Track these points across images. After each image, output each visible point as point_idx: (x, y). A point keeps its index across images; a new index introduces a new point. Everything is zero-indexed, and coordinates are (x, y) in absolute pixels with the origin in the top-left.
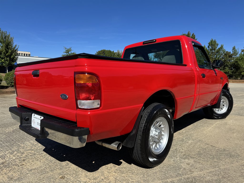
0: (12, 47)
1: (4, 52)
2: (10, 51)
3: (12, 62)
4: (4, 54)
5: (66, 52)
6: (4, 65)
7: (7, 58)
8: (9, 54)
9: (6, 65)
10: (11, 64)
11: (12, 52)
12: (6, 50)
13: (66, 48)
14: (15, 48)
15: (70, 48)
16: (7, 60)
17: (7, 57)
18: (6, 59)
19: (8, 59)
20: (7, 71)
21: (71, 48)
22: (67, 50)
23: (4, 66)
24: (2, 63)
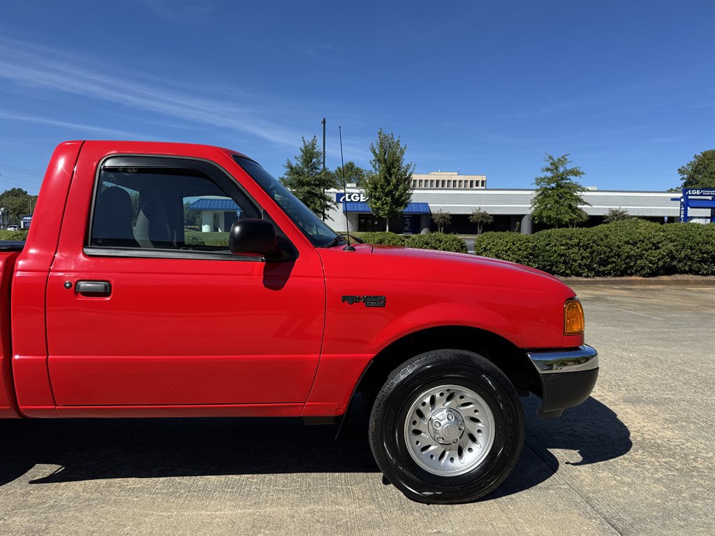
0: (398, 170)
1: (381, 185)
2: (394, 181)
3: (396, 207)
4: (382, 188)
5: (548, 170)
6: (381, 213)
7: (387, 199)
8: (391, 187)
9: (384, 214)
10: (396, 212)
11: (398, 181)
12: (385, 178)
13: (550, 157)
14: (405, 173)
15: (563, 157)
16: (387, 203)
17: (387, 195)
18: (385, 199)
19: (389, 199)
20: (387, 227)
21: (566, 157)
22: (552, 161)
23: (380, 217)
24: (378, 209)
